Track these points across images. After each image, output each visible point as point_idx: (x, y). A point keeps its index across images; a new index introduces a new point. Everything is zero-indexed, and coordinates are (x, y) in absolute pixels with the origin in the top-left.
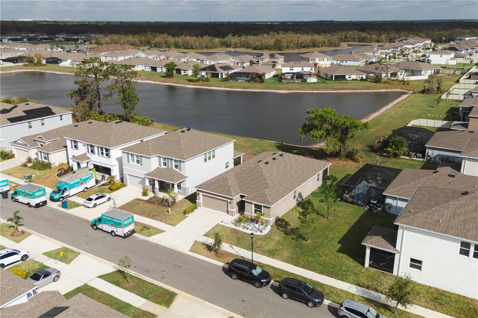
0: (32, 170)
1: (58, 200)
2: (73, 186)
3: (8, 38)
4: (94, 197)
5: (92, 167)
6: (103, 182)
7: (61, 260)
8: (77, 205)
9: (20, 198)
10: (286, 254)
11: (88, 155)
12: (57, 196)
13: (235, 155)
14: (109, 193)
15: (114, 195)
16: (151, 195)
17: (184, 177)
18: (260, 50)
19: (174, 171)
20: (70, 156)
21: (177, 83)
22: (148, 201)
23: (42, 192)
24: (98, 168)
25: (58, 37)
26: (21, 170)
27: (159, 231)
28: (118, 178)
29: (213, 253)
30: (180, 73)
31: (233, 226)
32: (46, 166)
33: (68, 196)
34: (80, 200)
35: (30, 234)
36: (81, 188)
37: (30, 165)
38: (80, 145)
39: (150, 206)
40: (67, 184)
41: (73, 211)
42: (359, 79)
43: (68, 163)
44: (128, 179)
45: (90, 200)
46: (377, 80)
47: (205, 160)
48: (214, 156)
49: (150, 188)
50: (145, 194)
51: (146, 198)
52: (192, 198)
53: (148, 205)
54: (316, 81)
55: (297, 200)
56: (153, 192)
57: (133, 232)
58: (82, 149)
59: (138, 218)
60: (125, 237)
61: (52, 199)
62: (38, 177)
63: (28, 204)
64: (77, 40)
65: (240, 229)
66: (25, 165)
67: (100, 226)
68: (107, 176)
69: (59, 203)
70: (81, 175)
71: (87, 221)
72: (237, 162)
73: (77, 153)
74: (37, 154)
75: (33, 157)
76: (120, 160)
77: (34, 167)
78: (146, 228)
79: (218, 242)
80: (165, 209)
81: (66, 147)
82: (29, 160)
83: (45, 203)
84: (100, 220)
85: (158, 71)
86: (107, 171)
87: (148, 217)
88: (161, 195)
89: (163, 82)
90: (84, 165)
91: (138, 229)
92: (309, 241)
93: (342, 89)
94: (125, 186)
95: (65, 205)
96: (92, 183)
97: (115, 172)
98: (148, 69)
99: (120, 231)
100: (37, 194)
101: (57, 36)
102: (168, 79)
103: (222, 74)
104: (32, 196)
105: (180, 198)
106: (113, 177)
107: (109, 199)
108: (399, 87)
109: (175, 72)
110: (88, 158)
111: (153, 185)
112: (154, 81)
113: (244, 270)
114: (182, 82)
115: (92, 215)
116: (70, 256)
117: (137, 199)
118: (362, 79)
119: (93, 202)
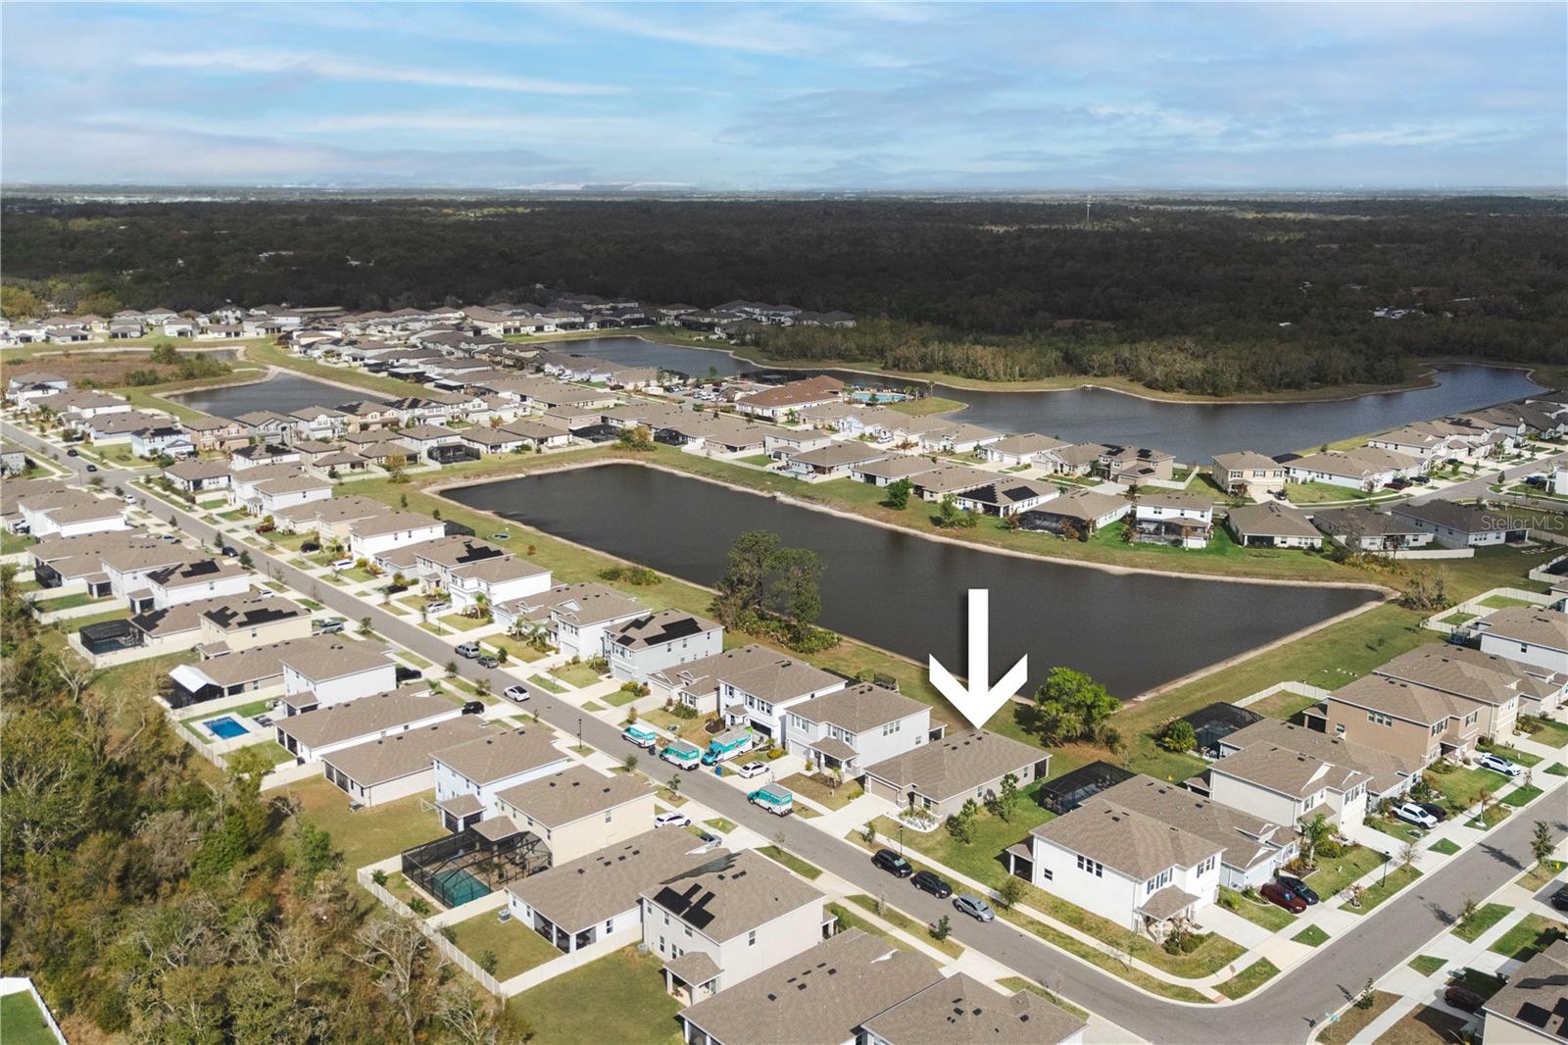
0: (674, 718)
1: (711, 764)
2: (727, 749)
3: (557, 321)
4: (751, 765)
5: (748, 724)
6: (761, 746)
7: (720, 829)
8: (732, 773)
9: (671, 757)
10: (941, 853)
11: (745, 707)
12: (710, 760)
13: (931, 727)
14: (767, 761)
15: (772, 764)
16: (815, 770)
17: (854, 753)
18: (1164, 390)
19: (844, 745)
20: (723, 707)
21: (909, 526)
22: (810, 778)
23: (695, 754)
24: (755, 725)
25: (665, 315)
26: (662, 716)
27: (817, 814)
28: (779, 742)
29: (867, 843)
30: (922, 496)
31: (898, 820)
32: (691, 714)
33: (722, 760)
34: (736, 768)
35: (687, 800)
36: (736, 752)
37: (671, 709)
38: (736, 692)
39: (814, 784)
40: (721, 746)
41: (727, 780)
42: (1305, 547)
43: (718, 711)
44: (790, 746)
45: (747, 768)
46: (1339, 555)
47: (885, 734)
48: (898, 729)
49: (815, 761)
50: (808, 768)
51: (809, 774)
52: (861, 780)
53: (809, 782)
54: (1204, 546)
55: (985, 798)
56: (819, 766)
57: (790, 811)
58: (739, 698)
59: (797, 797)
60: (782, 815)
61: (704, 762)
62: (684, 730)
63: (680, 766)
64: (710, 327)
65: (904, 823)
66: (665, 710)
67: (757, 800)
68: (766, 738)
69: (711, 767)
70: (736, 734)
71: (743, 794)
72: (935, 736)
73: (733, 702)
74: (680, 694)
75: (676, 698)
76: (783, 719)
77: (676, 713)
78: (804, 808)
79: (872, 832)
80: (828, 789)
81: (718, 689)
82: (670, 702)
83: (697, 766)
84: (757, 794)
85: (878, 484)
86: (767, 731)
87: (809, 797)
88: (828, 772)
89: (881, 520)
90: (739, 720)
91: (796, 809)
92: (971, 845)
93: (1246, 574)
94: (786, 754)
95: (718, 771)
96: (748, 746)
97: (776, 734)
98: (858, 478)
99: (778, 809)
100: (690, 756)
101: (664, 311)
102: (893, 513)
103: (1007, 508)
104: (685, 757)
105: (848, 778)
106: (773, 741)
107: (767, 769)
108: (1381, 578)
109: (911, 491)
110: (745, 712)
111: (819, 758)
112: (865, 515)
113: (887, 860)
114: (920, 524)
115: (749, 786)
116: (729, 827)
117: (799, 774)
118: (1312, 548)
119: (750, 772)
